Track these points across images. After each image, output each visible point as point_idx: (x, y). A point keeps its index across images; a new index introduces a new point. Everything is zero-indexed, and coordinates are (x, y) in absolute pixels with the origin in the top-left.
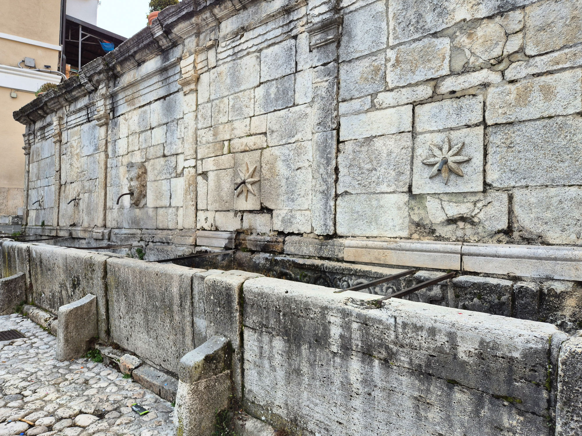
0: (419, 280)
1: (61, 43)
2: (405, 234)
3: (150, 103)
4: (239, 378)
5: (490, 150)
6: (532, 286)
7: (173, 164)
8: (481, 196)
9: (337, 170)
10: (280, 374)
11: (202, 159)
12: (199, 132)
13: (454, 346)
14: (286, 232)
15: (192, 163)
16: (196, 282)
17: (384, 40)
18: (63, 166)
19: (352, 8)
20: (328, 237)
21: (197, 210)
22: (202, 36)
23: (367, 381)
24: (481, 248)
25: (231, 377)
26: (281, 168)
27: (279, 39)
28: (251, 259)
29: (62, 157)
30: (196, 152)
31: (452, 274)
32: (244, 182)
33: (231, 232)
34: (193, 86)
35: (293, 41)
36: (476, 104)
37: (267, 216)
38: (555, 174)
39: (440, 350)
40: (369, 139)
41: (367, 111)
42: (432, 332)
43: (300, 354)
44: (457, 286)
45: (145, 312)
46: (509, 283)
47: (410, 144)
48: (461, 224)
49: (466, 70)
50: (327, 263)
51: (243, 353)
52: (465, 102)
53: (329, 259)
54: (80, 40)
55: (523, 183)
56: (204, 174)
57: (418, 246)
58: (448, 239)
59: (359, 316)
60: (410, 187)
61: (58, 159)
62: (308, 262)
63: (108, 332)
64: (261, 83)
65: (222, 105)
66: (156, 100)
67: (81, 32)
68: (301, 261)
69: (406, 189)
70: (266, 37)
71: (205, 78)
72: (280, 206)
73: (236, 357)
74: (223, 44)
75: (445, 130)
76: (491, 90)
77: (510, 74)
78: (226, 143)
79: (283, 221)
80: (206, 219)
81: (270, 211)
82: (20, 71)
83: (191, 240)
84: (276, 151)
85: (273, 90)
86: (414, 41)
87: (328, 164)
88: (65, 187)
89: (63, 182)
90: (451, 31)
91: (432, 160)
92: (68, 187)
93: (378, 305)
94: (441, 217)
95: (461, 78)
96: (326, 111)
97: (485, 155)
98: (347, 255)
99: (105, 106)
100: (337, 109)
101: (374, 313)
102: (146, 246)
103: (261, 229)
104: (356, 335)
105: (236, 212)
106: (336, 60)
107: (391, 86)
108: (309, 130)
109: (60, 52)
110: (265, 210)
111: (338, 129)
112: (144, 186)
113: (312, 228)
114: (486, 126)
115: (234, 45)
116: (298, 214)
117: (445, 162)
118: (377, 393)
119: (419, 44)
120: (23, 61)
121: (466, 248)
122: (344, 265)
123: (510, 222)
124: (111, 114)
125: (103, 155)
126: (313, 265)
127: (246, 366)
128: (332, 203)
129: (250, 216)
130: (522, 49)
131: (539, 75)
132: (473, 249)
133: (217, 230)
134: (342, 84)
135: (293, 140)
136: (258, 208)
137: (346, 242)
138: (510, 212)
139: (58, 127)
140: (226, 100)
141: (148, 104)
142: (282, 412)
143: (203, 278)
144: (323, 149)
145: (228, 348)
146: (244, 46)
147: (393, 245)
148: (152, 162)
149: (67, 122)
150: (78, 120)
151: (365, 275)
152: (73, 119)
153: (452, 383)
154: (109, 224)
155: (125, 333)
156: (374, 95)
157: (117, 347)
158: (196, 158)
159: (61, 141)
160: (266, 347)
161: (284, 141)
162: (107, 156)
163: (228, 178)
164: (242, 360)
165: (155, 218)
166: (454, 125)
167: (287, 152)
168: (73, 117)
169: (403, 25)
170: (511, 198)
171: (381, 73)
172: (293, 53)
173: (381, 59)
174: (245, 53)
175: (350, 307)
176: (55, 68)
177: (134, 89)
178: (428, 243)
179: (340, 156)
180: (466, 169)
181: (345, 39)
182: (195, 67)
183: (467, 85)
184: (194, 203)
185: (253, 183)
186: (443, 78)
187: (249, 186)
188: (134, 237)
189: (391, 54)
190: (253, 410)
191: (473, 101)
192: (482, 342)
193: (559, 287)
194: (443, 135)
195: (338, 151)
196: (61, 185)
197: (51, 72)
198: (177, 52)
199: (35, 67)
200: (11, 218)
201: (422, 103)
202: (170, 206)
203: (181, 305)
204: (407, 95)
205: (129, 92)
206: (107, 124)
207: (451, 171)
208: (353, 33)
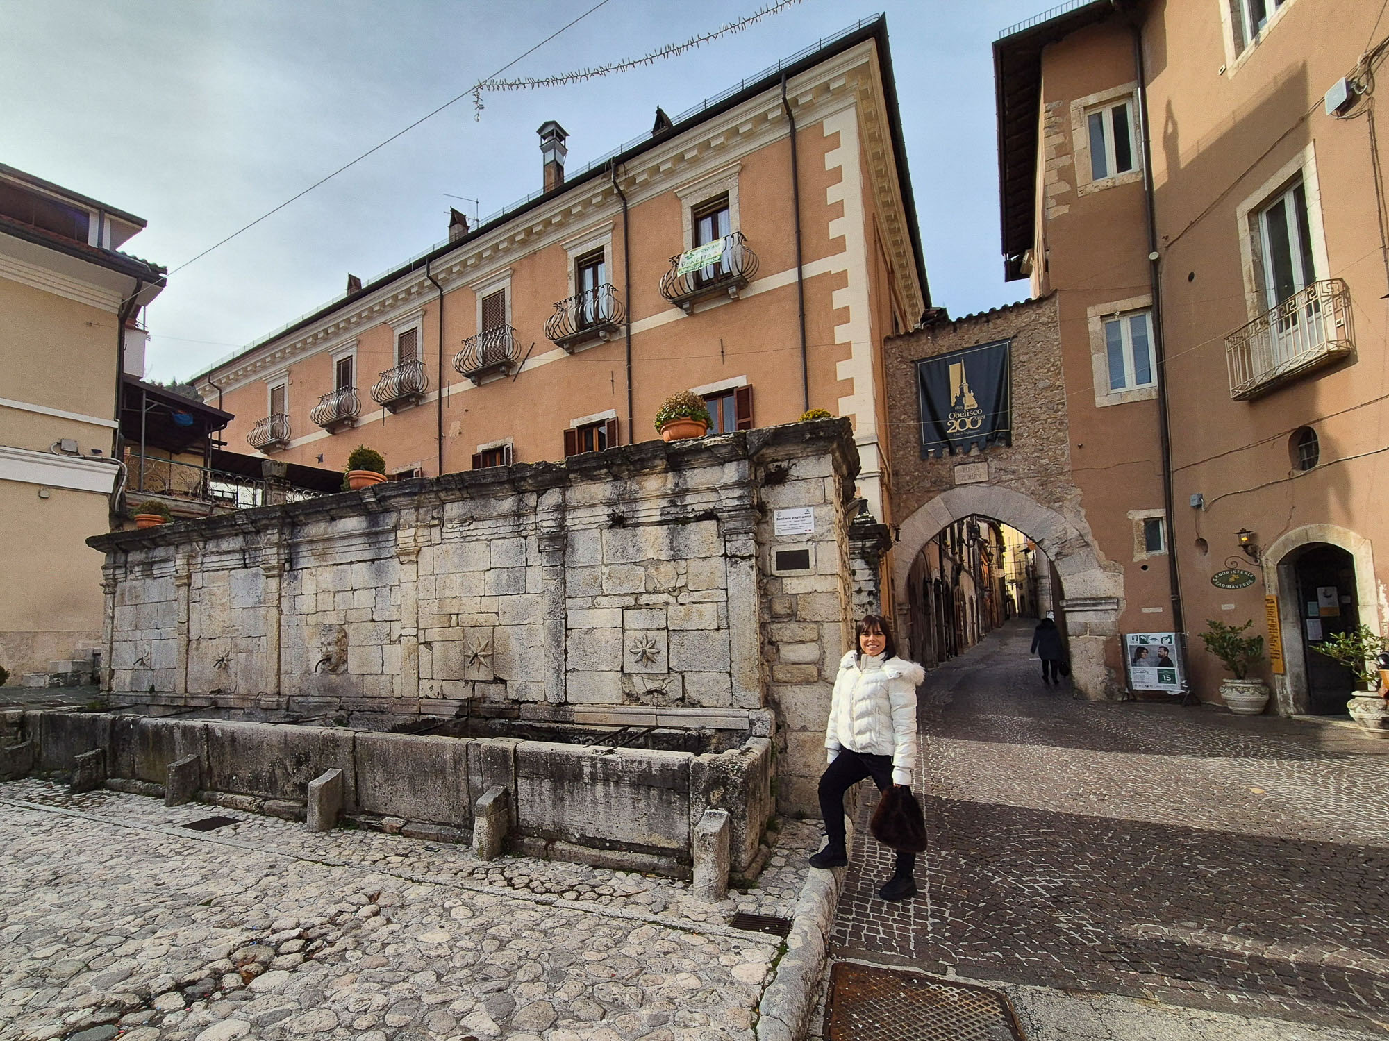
0: (631, 734)
1: (117, 417)
2: (620, 701)
3: (351, 563)
4: (515, 813)
5: (671, 647)
6: (694, 733)
7: (386, 630)
8: (666, 676)
9: (566, 651)
10: (548, 803)
11: (425, 629)
12: (419, 602)
13: (650, 768)
14: (521, 700)
15: (414, 632)
16: (471, 749)
17: (600, 558)
18: (193, 616)
19: (574, 528)
20: (560, 704)
21: (419, 679)
22: (421, 511)
23: (607, 796)
24: (669, 711)
25: (509, 812)
26: (513, 643)
27: (509, 535)
28: (487, 725)
29: (191, 605)
30: (417, 622)
31: (651, 728)
32: (476, 655)
33: (462, 700)
34: (413, 558)
35: (523, 540)
36: (662, 614)
37: (502, 686)
38: (705, 665)
39: (644, 771)
40: (592, 629)
41: (589, 608)
42: (640, 762)
43: (563, 788)
44: (655, 736)
45: (411, 777)
46: (683, 732)
47: (621, 636)
48: (655, 694)
49: (655, 592)
50: (560, 725)
51: (517, 795)
52: (655, 612)
53: (562, 722)
54: (144, 411)
55: (689, 669)
56: (428, 644)
57: (629, 710)
58: (648, 705)
59: (601, 759)
60: (622, 667)
61: (184, 607)
62: (545, 725)
63: (357, 802)
64: (491, 569)
65: (448, 581)
66: (359, 562)
67: (145, 399)
68: (538, 725)
69: (619, 669)
70: (496, 530)
71: (427, 552)
72: (515, 678)
73: (512, 798)
74: (450, 526)
75: (644, 630)
76: (670, 607)
77: (680, 601)
78: (454, 617)
79: (517, 691)
80: (431, 687)
81: (504, 682)
82: (55, 459)
83: (415, 709)
84: (509, 630)
85: (504, 577)
86: (622, 564)
87: (559, 646)
88: (199, 644)
89: (194, 635)
90: (645, 563)
91: (636, 650)
92: (203, 644)
93: (611, 752)
94: (643, 690)
95: (653, 596)
96: (556, 604)
97: (669, 649)
98: (576, 718)
99: (278, 555)
100: (564, 603)
101: (610, 757)
102: (349, 715)
103: (495, 697)
104: (600, 771)
105: (467, 682)
106: (563, 565)
107: (606, 593)
108: (541, 616)
109: (115, 430)
110: (497, 680)
111: (566, 619)
112: (345, 651)
113: (546, 697)
114: (668, 631)
115: (461, 529)
116: (532, 685)
117: (644, 652)
118: (613, 801)
119: (625, 567)
120: (59, 444)
121: (659, 711)
122: (575, 726)
123: (684, 693)
124: (287, 565)
125: (274, 611)
126: (550, 728)
127: (520, 803)
128: (563, 678)
129: (483, 685)
130: (686, 585)
131: (695, 603)
132: (663, 711)
133: (444, 698)
134: (567, 584)
135: (526, 622)
136: (492, 678)
137: (576, 708)
138: (684, 686)
139: (186, 567)
140: (453, 576)
141: (347, 563)
142: (551, 827)
143: (479, 745)
144: (555, 634)
145: (506, 792)
146: (474, 533)
147: (612, 710)
148: (354, 625)
149: (202, 563)
150: (227, 563)
151: (592, 733)
152: (214, 561)
153: (650, 787)
154: (284, 690)
155: (382, 799)
156: (594, 597)
157: (371, 813)
158: (417, 628)
159: (189, 585)
160: (536, 788)
161: (516, 623)
162: (281, 612)
163: (458, 650)
164: (517, 800)
165: (360, 685)
166: (649, 627)
167: (520, 632)
168: (215, 558)
169: (613, 551)
170: (683, 677)
171: (598, 582)
172: (524, 549)
173: (597, 572)
174: (474, 539)
175: (595, 755)
176: (107, 454)
177: (327, 545)
178: (635, 708)
179: (568, 639)
180: (657, 658)
181: (569, 550)
182: (415, 540)
183: (656, 602)
184: (416, 671)
185: (485, 657)
186: (642, 594)
187: (482, 659)
188: (330, 706)
189: (605, 569)
190: (527, 831)
191: (660, 612)
192: (662, 764)
193: (708, 733)
194: (643, 633)
195: (567, 636)
196: (190, 641)
197: (102, 460)
198: (391, 519)
199: (77, 453)
200: (48, 678)
201: (628, 608)
202: (382, 673)
203: (455, 767)
204: (617, 601)
205: (320, 546)
206: (280, 576)
207: (648, 658)
208: (576, 547)
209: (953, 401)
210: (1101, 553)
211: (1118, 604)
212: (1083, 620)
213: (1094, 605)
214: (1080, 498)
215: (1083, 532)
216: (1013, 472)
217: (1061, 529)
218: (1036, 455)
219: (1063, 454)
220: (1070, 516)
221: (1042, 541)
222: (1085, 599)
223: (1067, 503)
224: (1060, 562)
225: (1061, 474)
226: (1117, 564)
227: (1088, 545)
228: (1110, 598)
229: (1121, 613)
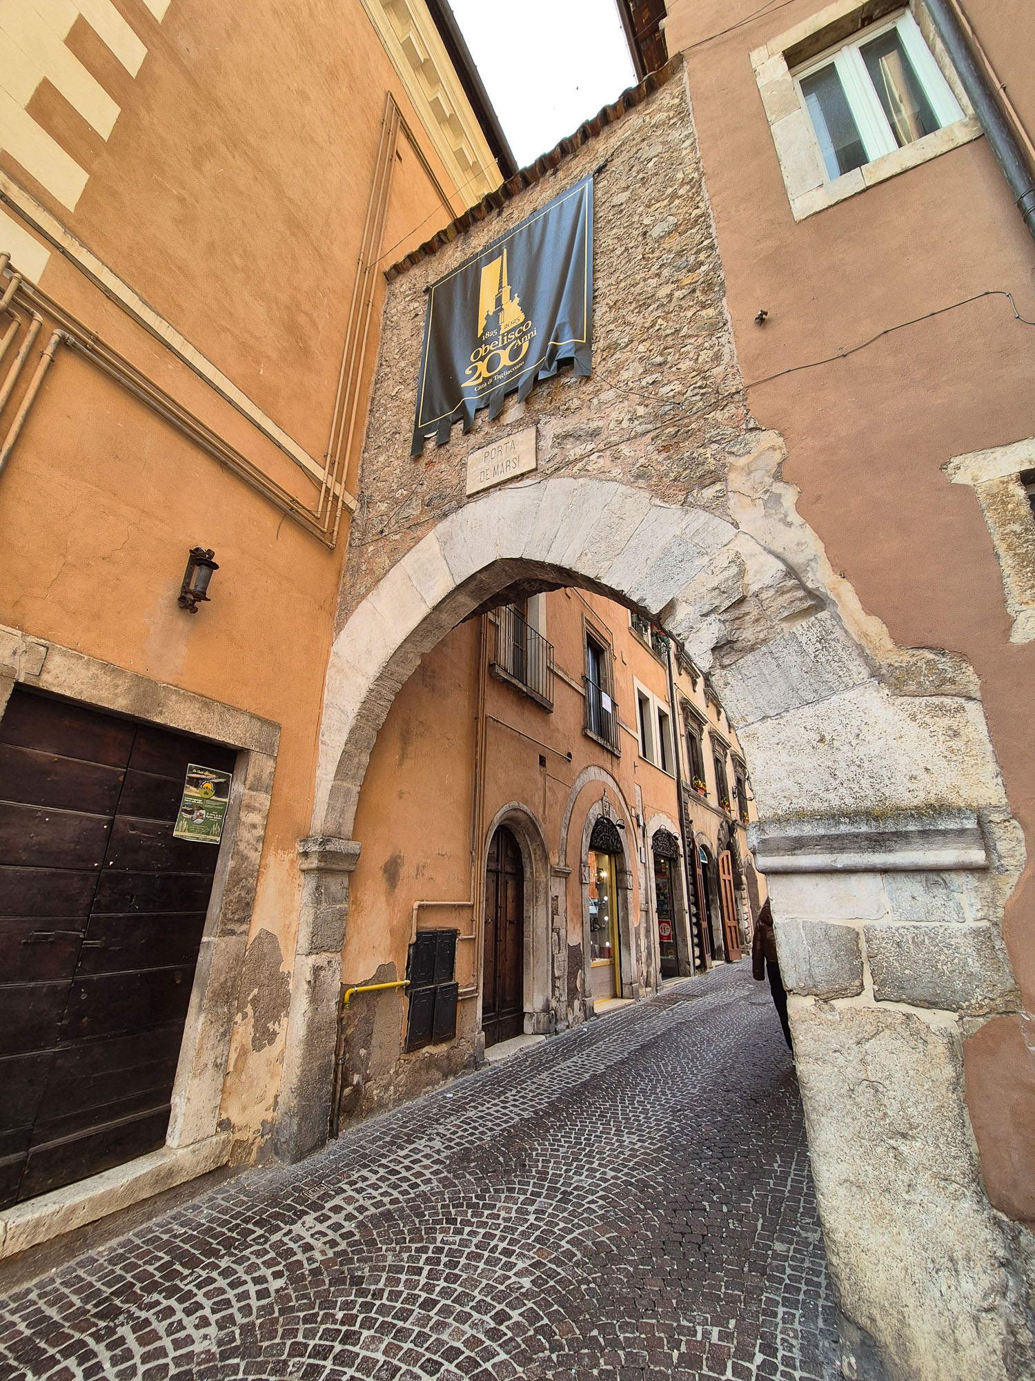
209: (482, 323)
210: (875, 627)
211: (983, 835)
212: (838, 918)
213: (878, 842)
214: (777, 457)
215: (797, 559)
216: (595, 434)
217: (723, 561)
218: (650, 379)
219: (717, 357)
220: (750, 515)
221: (670, 607)
222: (835, 816)
223: (736, 480)
224: (729, 675)
225: (715, 406)
226: (944, 663)
227: (817, 602)
228: (940, 809)
229: (1009, 885)
